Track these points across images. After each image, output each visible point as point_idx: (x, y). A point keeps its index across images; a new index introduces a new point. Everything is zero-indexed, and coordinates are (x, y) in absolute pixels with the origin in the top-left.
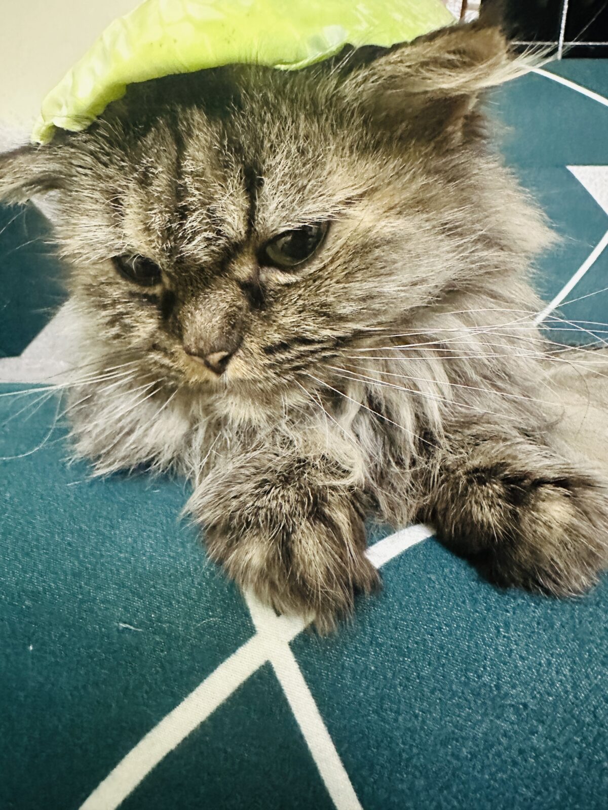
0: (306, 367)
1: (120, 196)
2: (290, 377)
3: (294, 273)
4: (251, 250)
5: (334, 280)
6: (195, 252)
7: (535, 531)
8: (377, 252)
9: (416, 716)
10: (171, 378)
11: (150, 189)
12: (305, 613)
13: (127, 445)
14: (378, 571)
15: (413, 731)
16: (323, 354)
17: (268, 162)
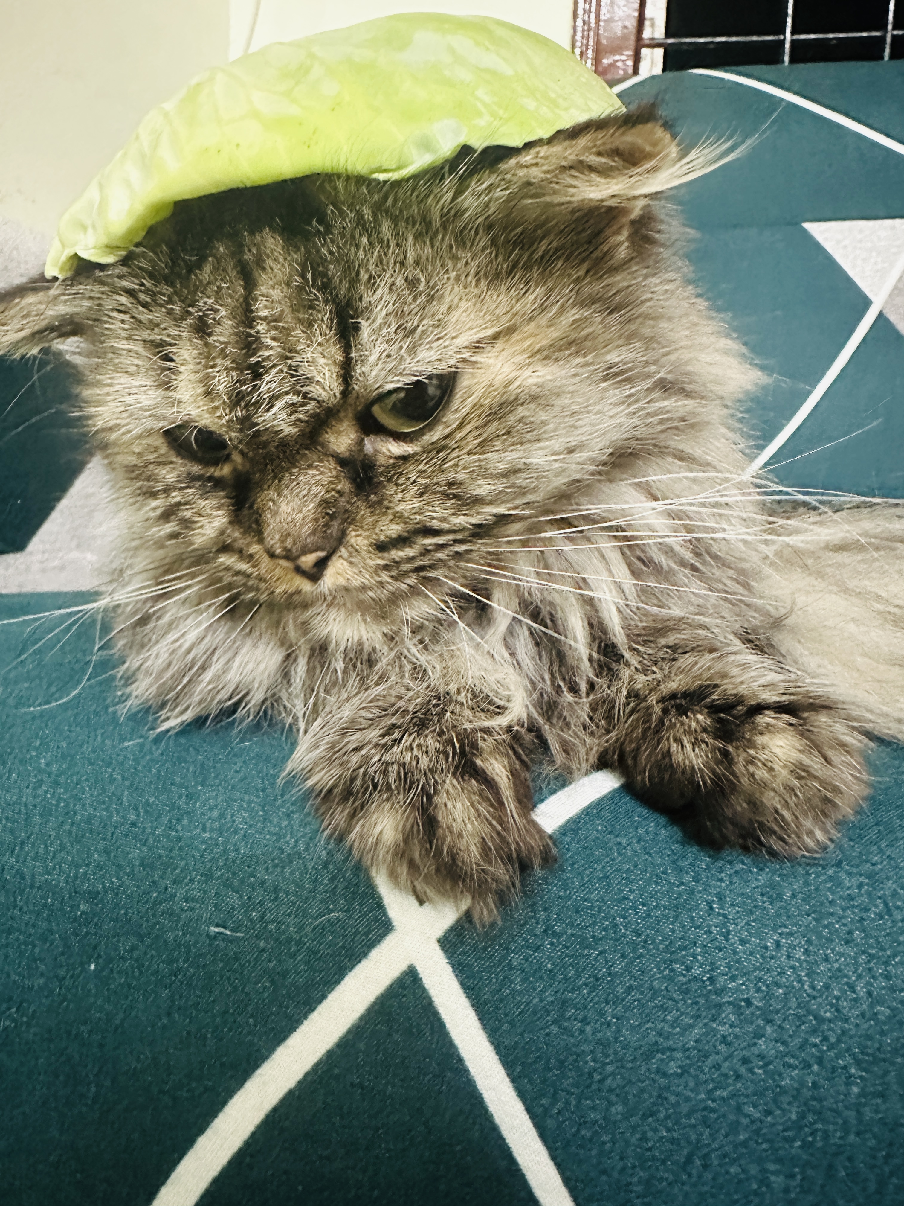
0: (432, 567)
1: (170, 349)
2: (412, 580)
3: (411, 441)
4: (350, 415)
5: (465, 451)
6: (276, 422)
7: (753, 775)
8: (521, 412)
9: (609, 1024)
10: (250, 589)
11: (210, 340)
12: (456, 897)
13: (203, 685)
14: (550, 837)
15: (604, 1044)
16: (457, 549)
17: (365, 299)
